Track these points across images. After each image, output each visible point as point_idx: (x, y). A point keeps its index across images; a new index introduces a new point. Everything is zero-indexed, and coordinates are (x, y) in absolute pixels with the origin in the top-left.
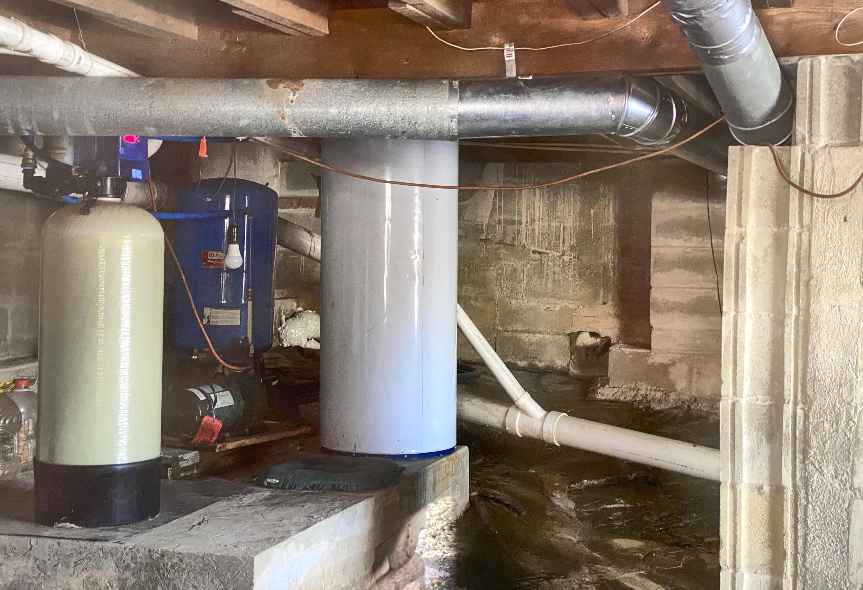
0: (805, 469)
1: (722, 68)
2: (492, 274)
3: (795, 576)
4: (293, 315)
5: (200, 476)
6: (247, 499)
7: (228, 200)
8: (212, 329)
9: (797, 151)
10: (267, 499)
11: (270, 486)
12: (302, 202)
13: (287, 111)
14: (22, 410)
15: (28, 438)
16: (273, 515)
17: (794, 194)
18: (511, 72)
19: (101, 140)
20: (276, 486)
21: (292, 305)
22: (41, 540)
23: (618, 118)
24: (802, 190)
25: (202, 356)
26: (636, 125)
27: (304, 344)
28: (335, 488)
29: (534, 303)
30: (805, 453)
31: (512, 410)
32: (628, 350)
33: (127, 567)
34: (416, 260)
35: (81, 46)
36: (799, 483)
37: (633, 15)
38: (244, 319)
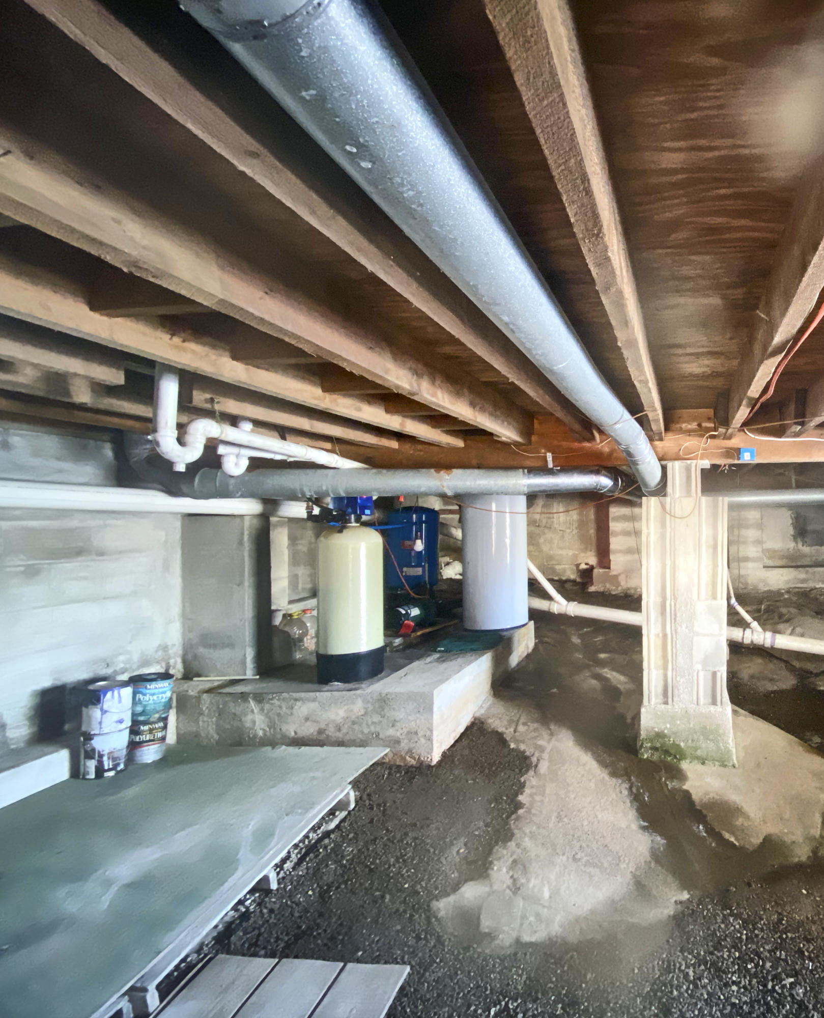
0: (675, 626)
1: (638, 467)
2: (541, 540)
3: (673, 669)
4: (448, 564)
5: (404, 649)
6: (429, 659)
7: (414, 516)
8: (408, 578)
9: (668, 499)
10: (439, 658)
11: (440, 651)
12: (451, 512)
13: (445, 484)
14: (308, 625)
15: (312, 638)
16: (443, 666)
17: (668, 517)
18: (550, 465)
19: (348, 498)
20: (442, 651)
21: (447, 559)
22: (322, 693)
23: (597, 485)
24: (671, 516)
25: (403, 592)
26: (604, 487)
27: (454, 577)
28: (472, 650)
29: (560, 552)
30: (675, 619)
31: (553, 603)
32: (601, 570)
33: (368, 702)
34: (508, 541)
35: (337, 454)
36: (674, 632)
37: (601, 442)
38: (424, 571)
